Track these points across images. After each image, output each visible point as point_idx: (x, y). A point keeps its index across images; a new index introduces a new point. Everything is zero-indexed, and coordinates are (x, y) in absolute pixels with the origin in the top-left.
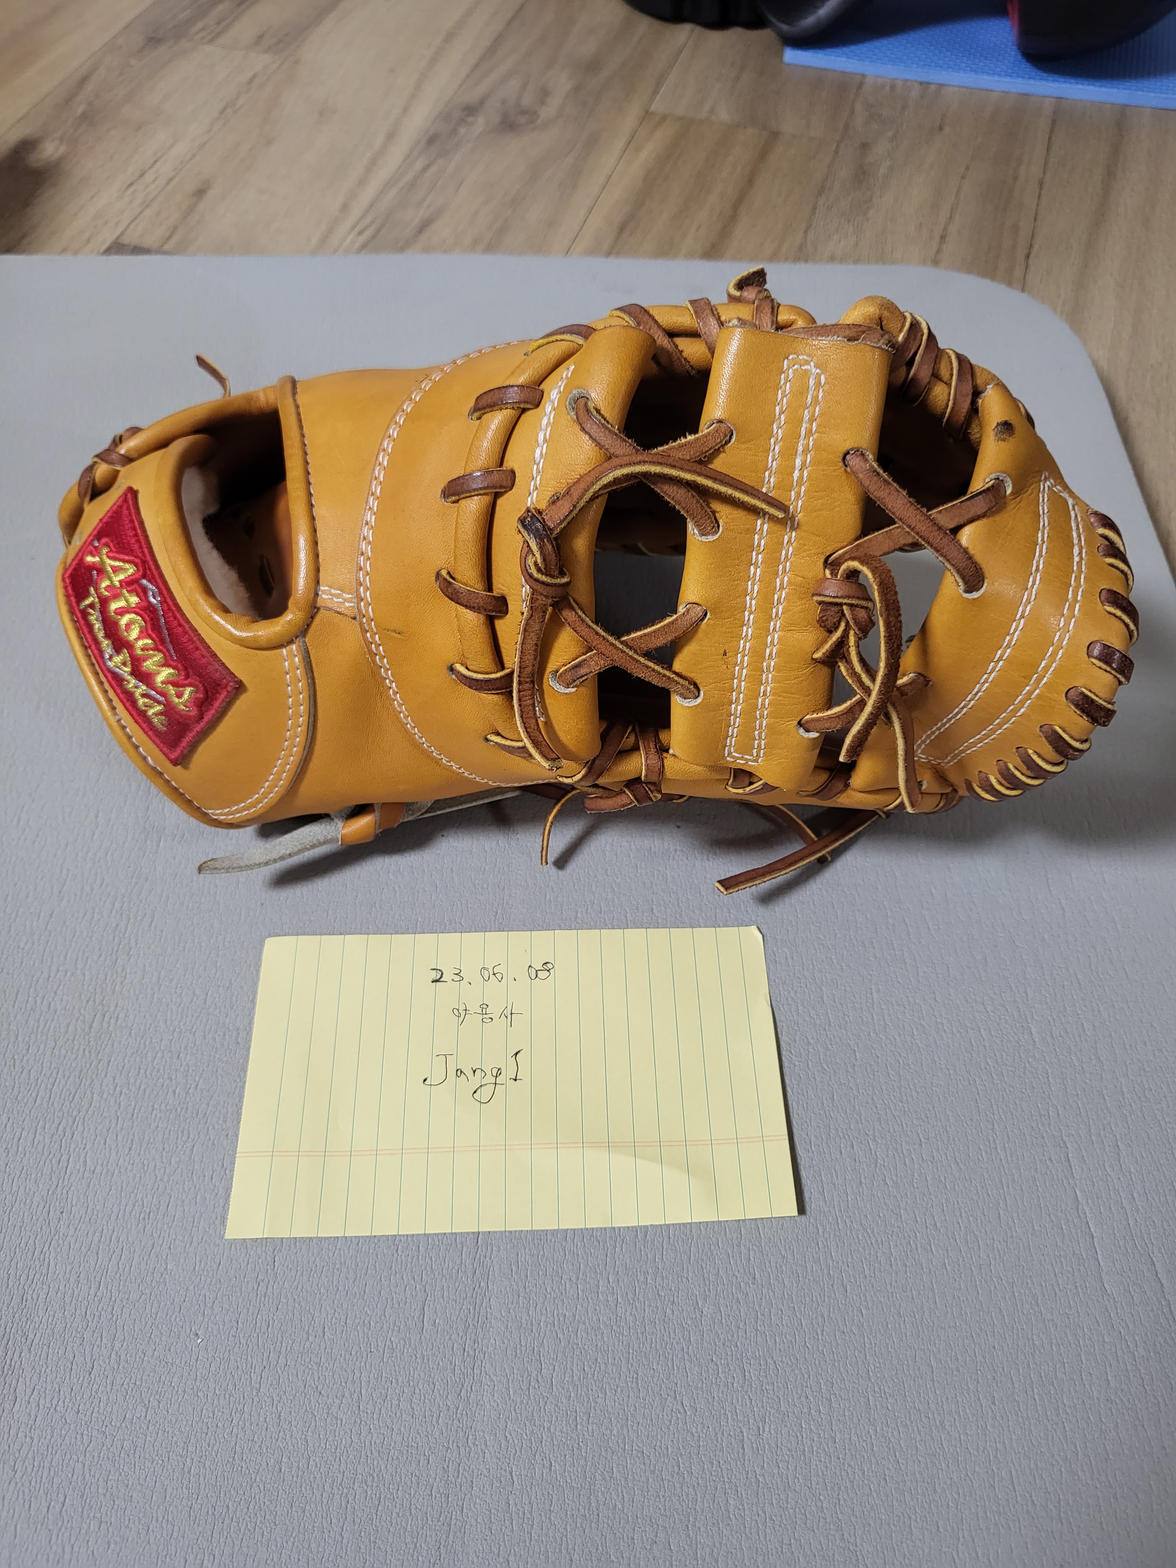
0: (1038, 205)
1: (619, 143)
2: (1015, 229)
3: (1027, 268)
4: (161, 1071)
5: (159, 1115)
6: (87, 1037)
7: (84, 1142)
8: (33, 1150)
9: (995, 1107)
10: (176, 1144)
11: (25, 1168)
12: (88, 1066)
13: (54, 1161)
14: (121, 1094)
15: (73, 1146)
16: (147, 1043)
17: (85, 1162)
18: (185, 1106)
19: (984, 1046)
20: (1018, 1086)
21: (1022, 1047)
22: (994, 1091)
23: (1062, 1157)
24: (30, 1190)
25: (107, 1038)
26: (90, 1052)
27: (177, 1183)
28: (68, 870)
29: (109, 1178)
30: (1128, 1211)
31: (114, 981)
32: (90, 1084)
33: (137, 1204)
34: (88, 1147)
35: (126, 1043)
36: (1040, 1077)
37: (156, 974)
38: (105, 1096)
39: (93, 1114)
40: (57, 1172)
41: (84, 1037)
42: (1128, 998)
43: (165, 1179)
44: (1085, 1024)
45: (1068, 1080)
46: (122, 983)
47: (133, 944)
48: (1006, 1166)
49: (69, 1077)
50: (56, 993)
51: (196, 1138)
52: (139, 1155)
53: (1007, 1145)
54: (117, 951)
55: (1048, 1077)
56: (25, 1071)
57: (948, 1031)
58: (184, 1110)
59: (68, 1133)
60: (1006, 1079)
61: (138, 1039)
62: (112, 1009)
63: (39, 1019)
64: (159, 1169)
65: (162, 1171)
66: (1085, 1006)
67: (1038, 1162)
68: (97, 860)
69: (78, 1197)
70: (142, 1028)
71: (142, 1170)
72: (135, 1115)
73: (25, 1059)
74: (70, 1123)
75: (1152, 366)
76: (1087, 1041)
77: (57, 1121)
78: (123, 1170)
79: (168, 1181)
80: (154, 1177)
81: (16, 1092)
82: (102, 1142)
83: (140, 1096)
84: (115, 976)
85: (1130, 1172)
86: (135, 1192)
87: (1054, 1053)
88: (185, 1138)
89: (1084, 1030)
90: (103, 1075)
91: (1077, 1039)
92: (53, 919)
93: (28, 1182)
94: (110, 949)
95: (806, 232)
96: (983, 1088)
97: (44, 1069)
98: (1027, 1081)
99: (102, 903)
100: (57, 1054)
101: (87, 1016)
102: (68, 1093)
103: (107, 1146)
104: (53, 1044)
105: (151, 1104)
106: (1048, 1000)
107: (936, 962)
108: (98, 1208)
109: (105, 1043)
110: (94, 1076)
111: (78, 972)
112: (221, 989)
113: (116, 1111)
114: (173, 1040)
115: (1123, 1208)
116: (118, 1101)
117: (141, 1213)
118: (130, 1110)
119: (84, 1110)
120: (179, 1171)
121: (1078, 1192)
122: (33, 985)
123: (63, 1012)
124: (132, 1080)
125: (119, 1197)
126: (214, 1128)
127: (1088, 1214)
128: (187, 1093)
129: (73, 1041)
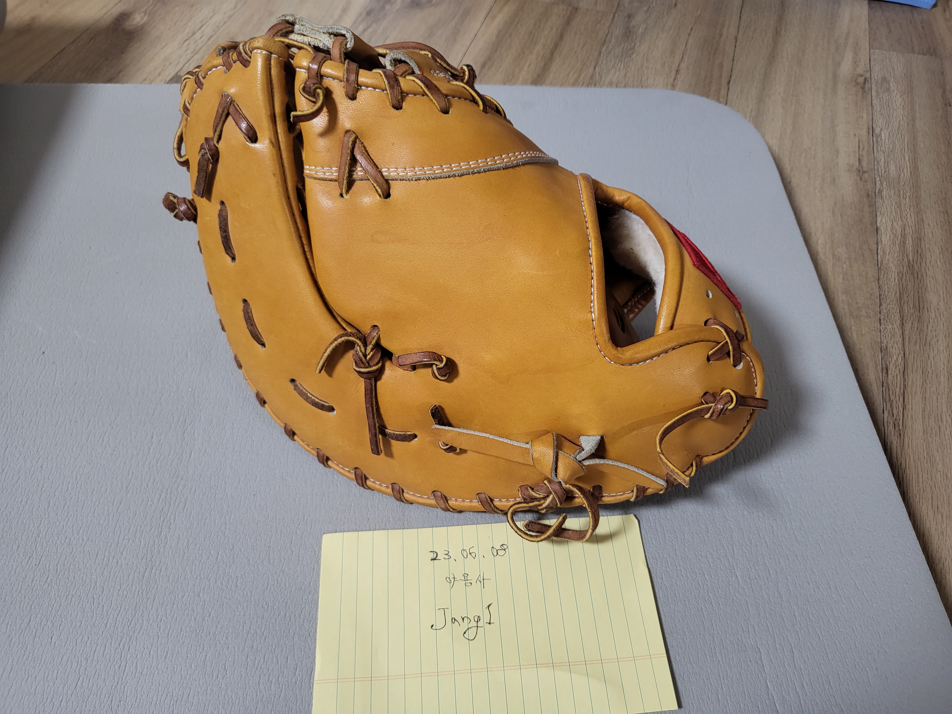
0: (735, 51)
1: (482, 15)
2: (721, 66)
3: (728, 89)
4: (188, 605)
5: (185, 634)
6: (141, 582)
7: (136, 652)
8: (104, 659)
9: (714, 626)
10: (196, 653)
11: (97, 671)
12: (141, 602)
13: (116, 666)
14: (161, 620)
15: (129, 656)
16: (179, 586)
17: (136, 667)
18: (202, 628)
19: (707, 585)
20: (729, 612)
21: (731, 586)
22: (714, 615)
23: (757, 658)
24: (100, 686)
25: (154, 584)
26: (142, 593)
27: (195, 680)
28: (133, 473)
29: (151, 677)
30: (800, 696)
31: (159, 546)
32: (142, 614)
33: (169, 695)
34: (139, 656)
35: (166, 587)
36: (743, 605)
37: (186, 541)
38: (151, 622)
39: (143, 634)
40: (118, 674)
41: (139, 583)
42: (798, 553)
43: (188, 678)
44: (770, 570)
45: (761, 608)
46: (164, 547)
47: (172, 521)
48: (722, 665)
49: (128, 610)
50: (122, 554)
51: (208, 649)
52: (171, 661)
53: (722, 651)
54: (162, 526)
55: (748, 606)
56: (101, 606)
57: (684, 575)
58: (201, 631)
59: (126, 647)
60: (721, 606)
61: (173, 584)
62: (157, 563)
63: (111, 571)
64: (184, 671)
65: (186, 672)
66: (770, 558)
67: (742, 662)
68: (151, 466)
69: (131, 690)
70: (176, 576)
71: (173, 672)
72: (170, 635)
73: (101, 598)
74: (128, 641)
75: (805, 150)
76: (772, 581)
77: (119, 639)
78: (160, 672)
79: (189, 679)
80: (181, 676)
81: (94, 620)
82: (148, 653)
83: (173, 621)
84: (160, 542)
85: (801, 669)
86: (168, 686)
87: (751, 589)
88: (201, 650)
89: (770, 575)
90: (150, 608)
91: (766, 580)
92: (122, 505)
93: (99, 680)
94: (158, 525)
95: (595, 67)
96: (707, 613)
97: (113, 604)
98: (734, 608)
99: (154, 494)
100: (121, 594)
101: (141, 569)
102: (127, 620)
103: (151, 656)
104: (119, 587)
105: (180, 627)
106: (747, 555)
107: (676, 530)
108: (143, 697)
109: (152, 586)
110: (144, 609)
111: (137, 540)
112: (227, 550)
113: (158, 632)
114: (196, 585)
115: (797, 693)
116: (159, 625)
117: (171, 701)
118: (166, 632)
119: (137, 632)
120: (197, 672)
121: (768, 683)
122: (108, 549)
123: (126, 566)
124: (169, 612)
125: (157, 689)
126: (220, 643)
127: (775, 697)
128: (204, 620)
129: (132, 586)
